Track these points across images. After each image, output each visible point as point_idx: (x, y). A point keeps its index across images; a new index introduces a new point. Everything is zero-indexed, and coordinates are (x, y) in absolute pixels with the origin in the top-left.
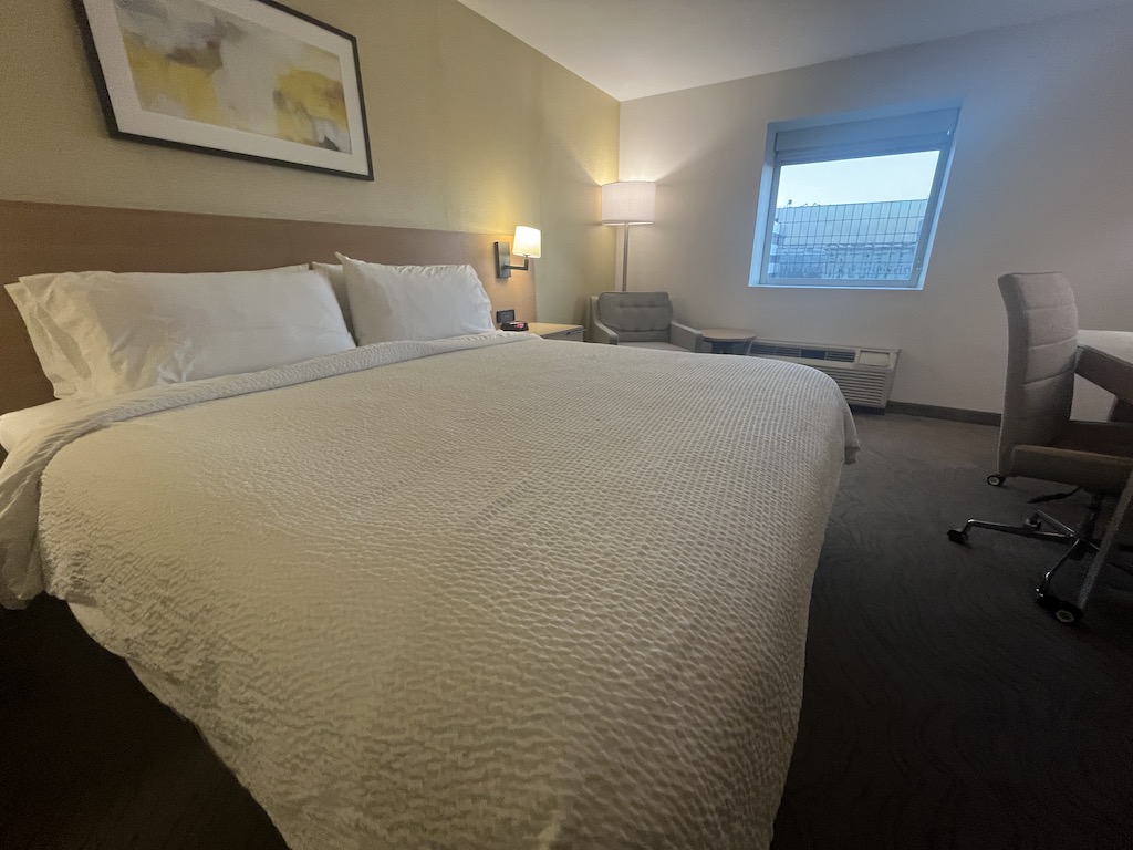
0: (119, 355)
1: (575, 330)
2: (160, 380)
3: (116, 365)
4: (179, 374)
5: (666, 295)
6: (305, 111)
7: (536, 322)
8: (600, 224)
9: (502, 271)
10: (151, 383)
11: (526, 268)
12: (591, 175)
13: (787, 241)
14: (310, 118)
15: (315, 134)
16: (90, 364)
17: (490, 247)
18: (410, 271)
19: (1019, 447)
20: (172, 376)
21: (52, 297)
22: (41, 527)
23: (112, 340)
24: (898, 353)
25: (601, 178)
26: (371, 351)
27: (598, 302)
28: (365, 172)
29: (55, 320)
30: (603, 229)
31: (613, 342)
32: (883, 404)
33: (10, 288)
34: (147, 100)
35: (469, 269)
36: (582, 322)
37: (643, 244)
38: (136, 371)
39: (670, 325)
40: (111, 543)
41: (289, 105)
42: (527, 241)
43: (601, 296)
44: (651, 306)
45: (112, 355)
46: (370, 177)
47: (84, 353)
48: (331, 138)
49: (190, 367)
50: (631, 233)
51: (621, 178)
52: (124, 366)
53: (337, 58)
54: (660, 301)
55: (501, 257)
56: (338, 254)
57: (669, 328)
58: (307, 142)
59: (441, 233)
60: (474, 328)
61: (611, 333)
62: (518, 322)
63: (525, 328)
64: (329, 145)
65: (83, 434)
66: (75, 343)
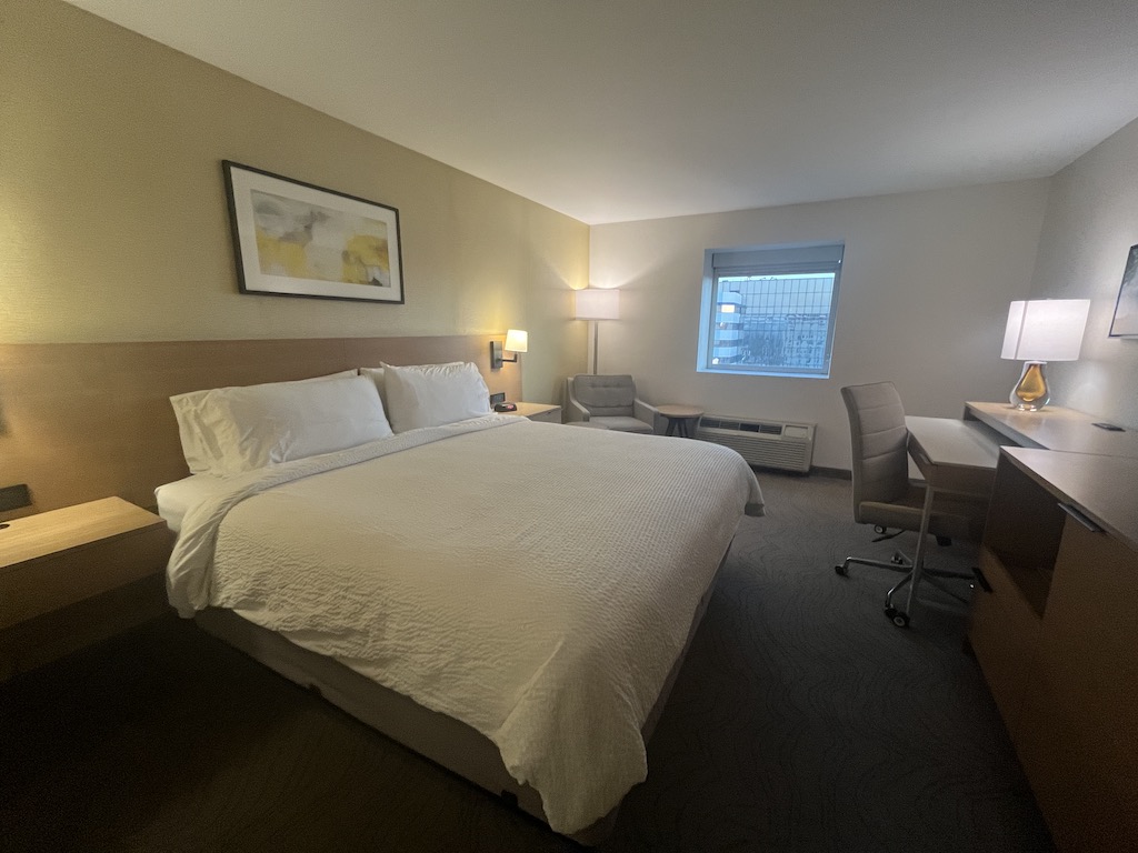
0: (245, 444)
1: (554, 410)
2: (271, 461)
3: (242, 451)
4: (282, 456)
5: (630, 377)
6: (360, 261)
7: (521, 401)
8: (574, 319)
9: (496, 363)
10: (265, 464)
11: (515, 361)
12: (566, 281)
13: (748, 311)
14: (364, 266)
15: (367, 275)
16: (223, 451)
17: (487, 346)
18: (432, 372)
19: (864, 503)
20: (278, 458)
21: (205, 406)
22: (216, 560)
23: (242, 433)
24: (815, 428)
25: (576, 284)
26: (408, 437)
27: (573, 382)
28: (399, 299)
29: (205, 421)
30: (578, 323)
31: (586, 419)
32: (806, 469)
33: (172, 399)
34: (265, 267)
35: (473, 367)
36: (559, 402)
37: (610, 336)
38: (256, 454)
39: (633, 402)
40: (298, 562)
41: (352, 259)
42: (517, 341)
43: (576, 378)
44: (618, 386)
45: (241, 444)
46: (402, 302)
47: (220, 443)
48: (378, 278)
49: (288, 452)
50: (600, 324)
51: (592, 283)
52: (248, 453)
53: (385, 224)
54: (625, 382)
55: (495, 352)
56: (382, 363)
57: (633, 405)
58: (361, 282)
59: (449, 337)
60: (476, 413)
61: (584, 410)
62: (507, 404)
63: (514, 409)
64: (376, 283)
65: (242, 500)
66: (214, 436)
